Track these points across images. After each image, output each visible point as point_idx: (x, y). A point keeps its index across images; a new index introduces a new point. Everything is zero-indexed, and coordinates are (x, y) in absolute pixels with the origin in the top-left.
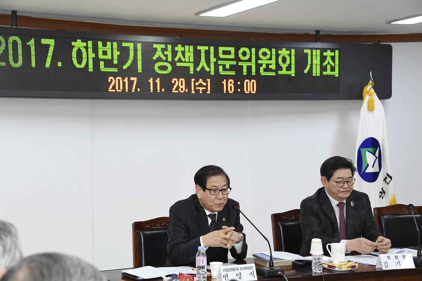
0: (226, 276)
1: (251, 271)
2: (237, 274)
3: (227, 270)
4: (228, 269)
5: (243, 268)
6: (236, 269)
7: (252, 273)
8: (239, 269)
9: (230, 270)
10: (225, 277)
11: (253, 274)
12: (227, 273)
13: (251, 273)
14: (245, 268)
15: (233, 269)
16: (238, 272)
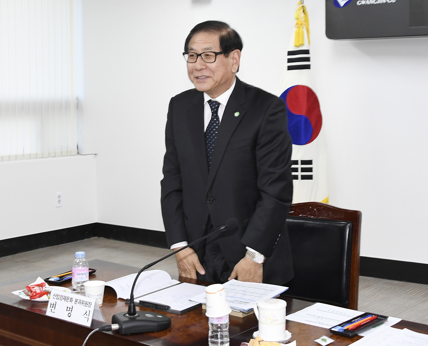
0: (54, 306)
1: (87, 309)
2: (67, 308)
3: (58, 297)
4: (60, 296)
5: (78, 301)
6: (70, 299)
7: (88, 313)
8: (74, 300)
9: (61, 298)
10: (52, 306)
11: (88, 315)
12: (57, 301)
13: (86, 312)
14: (81, 302)
15: (66, 299)
16: (70, 304)
